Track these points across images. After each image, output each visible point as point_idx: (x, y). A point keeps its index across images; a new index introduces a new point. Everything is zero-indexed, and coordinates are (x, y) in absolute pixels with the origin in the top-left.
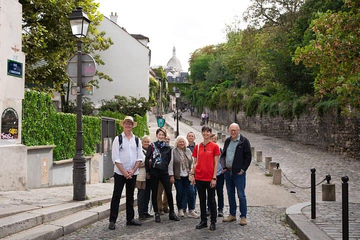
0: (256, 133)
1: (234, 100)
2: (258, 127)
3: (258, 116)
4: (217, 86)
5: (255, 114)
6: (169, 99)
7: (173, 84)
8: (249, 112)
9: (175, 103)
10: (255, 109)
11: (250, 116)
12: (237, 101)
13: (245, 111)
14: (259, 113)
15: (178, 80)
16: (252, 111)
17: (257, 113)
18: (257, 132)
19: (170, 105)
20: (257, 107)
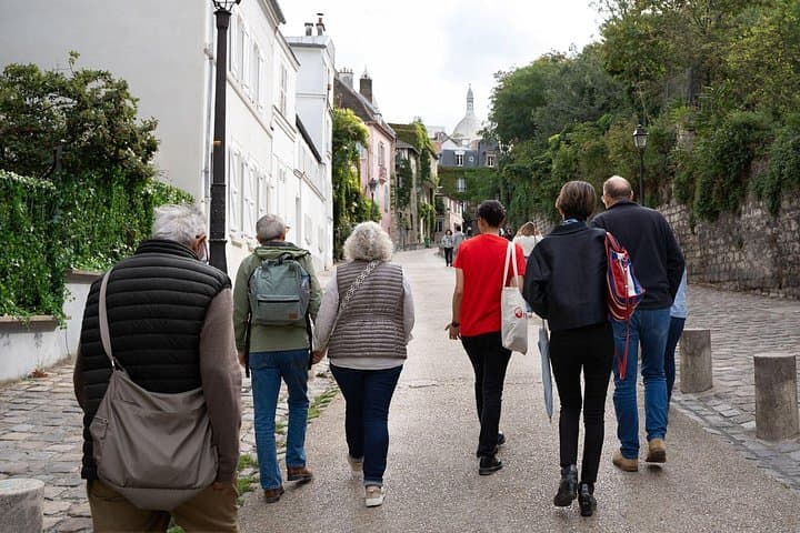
0: (747, 289)
1: (637, 161)
2: (757, 262)
3: (754, 214)
4: (570, 130)
5: (736, 207)
6: (441, 210)
7: (456, 171)
8: (706, 199)
9: (460, 221)
10: (737, 182)
11: (713, 215)
12: (648, 163)
13: (685, 198)
14: (760, 197)
15: (471, 159)
16: (724, 194)
17: (751, 195)
18: (747, 286)
19: (445, 226)
20: (746, 169)
